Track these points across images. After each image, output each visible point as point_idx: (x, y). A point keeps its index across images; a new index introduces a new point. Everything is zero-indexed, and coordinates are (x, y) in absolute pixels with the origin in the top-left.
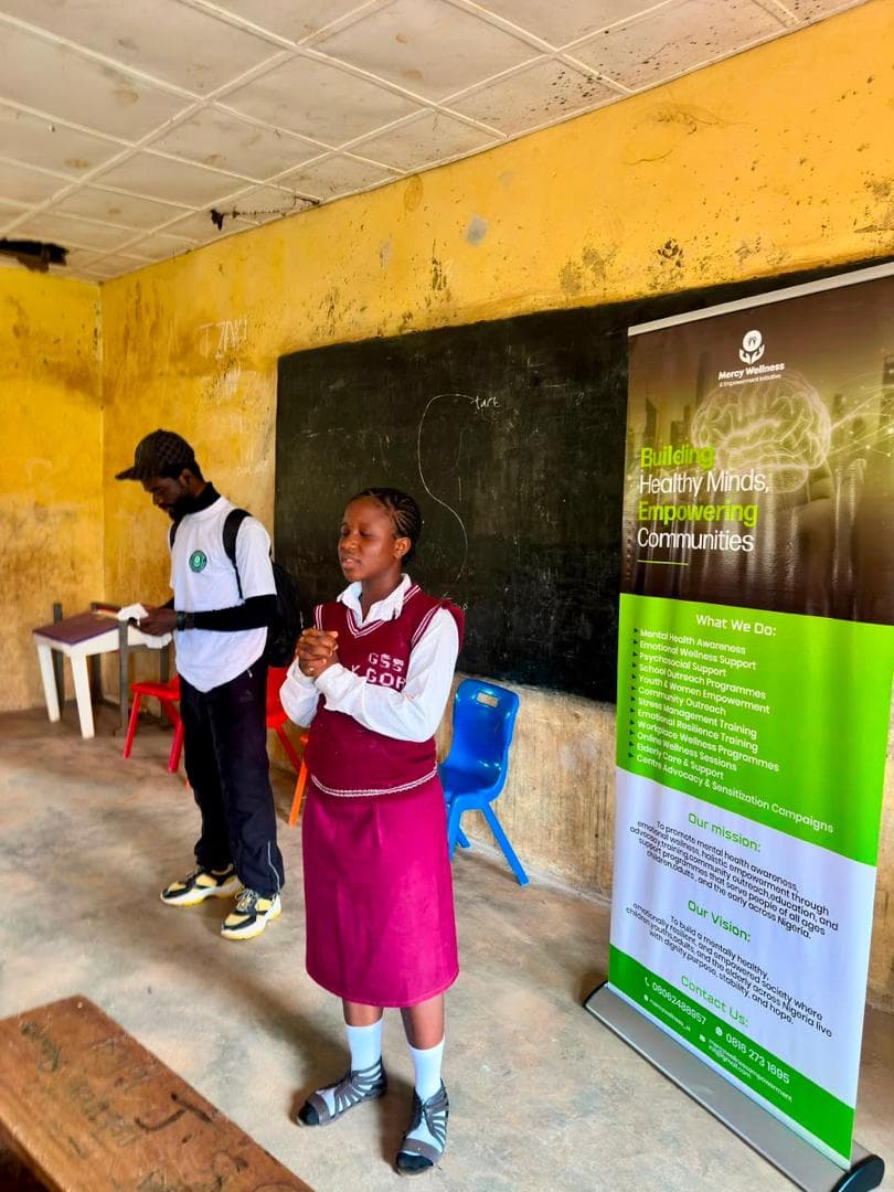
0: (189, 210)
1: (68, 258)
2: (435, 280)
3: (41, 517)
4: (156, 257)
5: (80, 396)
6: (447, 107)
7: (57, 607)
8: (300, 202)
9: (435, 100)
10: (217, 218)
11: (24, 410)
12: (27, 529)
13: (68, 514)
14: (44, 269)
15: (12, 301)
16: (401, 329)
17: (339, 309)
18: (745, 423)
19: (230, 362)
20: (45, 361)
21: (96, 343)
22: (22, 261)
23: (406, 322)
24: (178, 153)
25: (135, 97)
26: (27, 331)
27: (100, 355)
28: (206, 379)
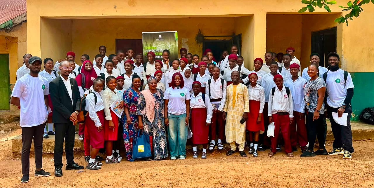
18: (160, 44)
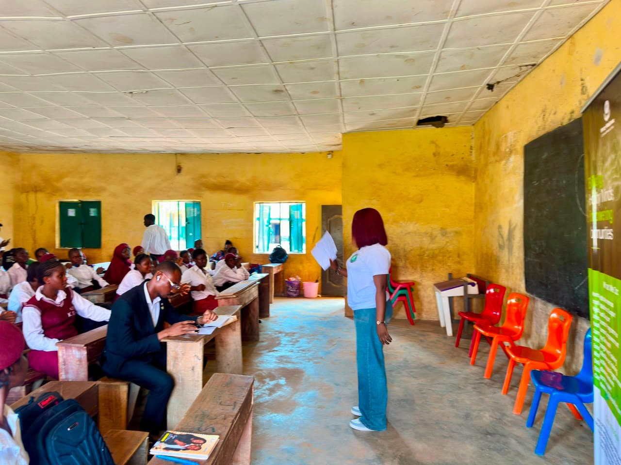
0: (478, 87)
1: (448, 119)
2: (582, 89)
3: (444, 234)
4: (485, 108)
5: (462, 178)
6: (548, 6)
7: (450, 274)
8: (524, 68)
9: (539, 6)
10: (490, 87)
11: (437, 187)
12: (437, 239)
13: (456, 232)
14: (442, 127)
15: (433, 142)
16: (570, 119)
17: (547, 115)
19: (511, 152)
20: (447, 165)
21: (471, 152)
22: (434, 125)
23: (571, 116)
24: (448, 71)
25: (413, 60)
26: (439, 153)
27: (473, 158)
28: (503, 162)
